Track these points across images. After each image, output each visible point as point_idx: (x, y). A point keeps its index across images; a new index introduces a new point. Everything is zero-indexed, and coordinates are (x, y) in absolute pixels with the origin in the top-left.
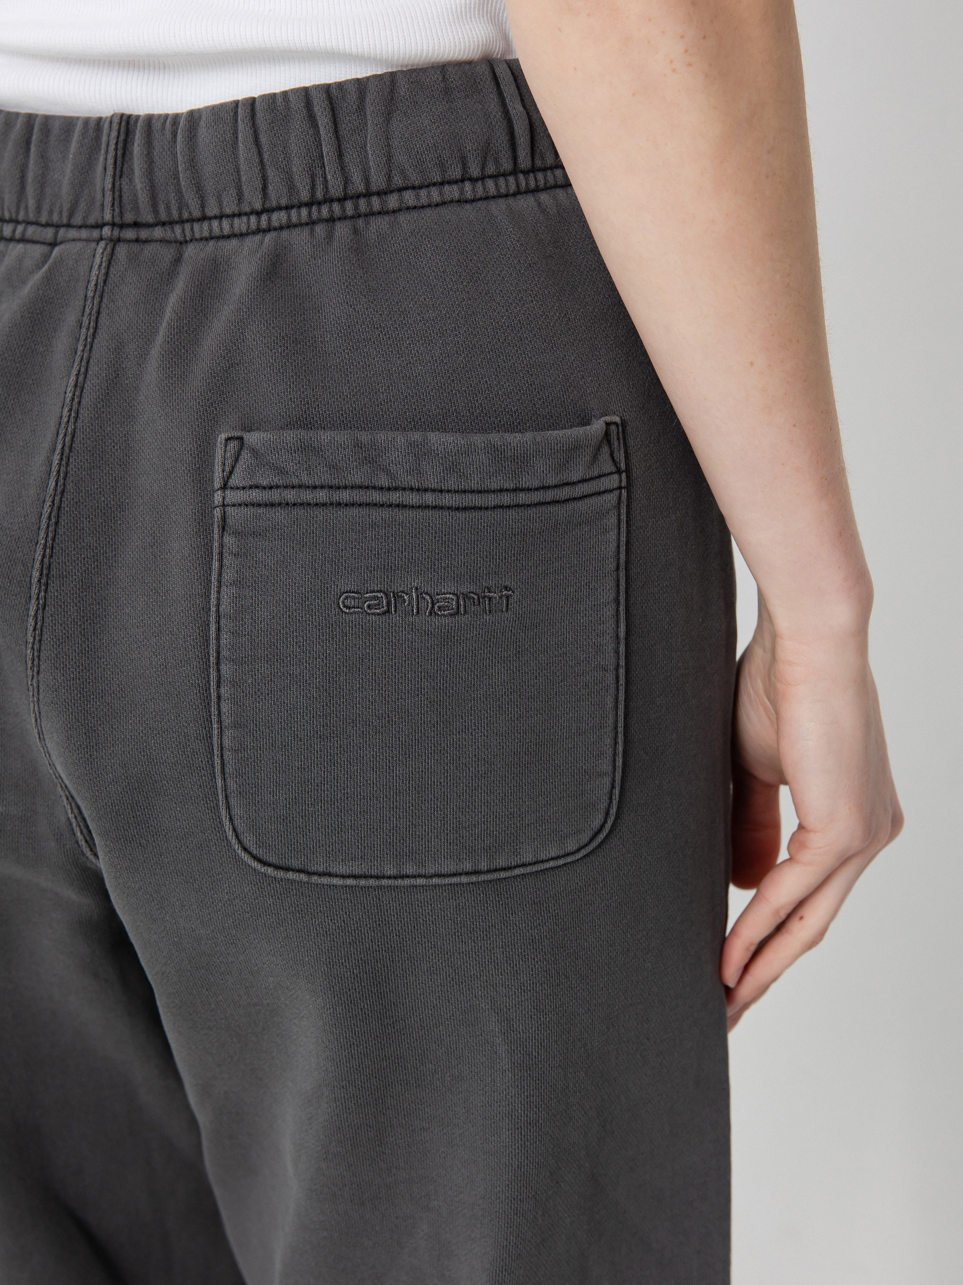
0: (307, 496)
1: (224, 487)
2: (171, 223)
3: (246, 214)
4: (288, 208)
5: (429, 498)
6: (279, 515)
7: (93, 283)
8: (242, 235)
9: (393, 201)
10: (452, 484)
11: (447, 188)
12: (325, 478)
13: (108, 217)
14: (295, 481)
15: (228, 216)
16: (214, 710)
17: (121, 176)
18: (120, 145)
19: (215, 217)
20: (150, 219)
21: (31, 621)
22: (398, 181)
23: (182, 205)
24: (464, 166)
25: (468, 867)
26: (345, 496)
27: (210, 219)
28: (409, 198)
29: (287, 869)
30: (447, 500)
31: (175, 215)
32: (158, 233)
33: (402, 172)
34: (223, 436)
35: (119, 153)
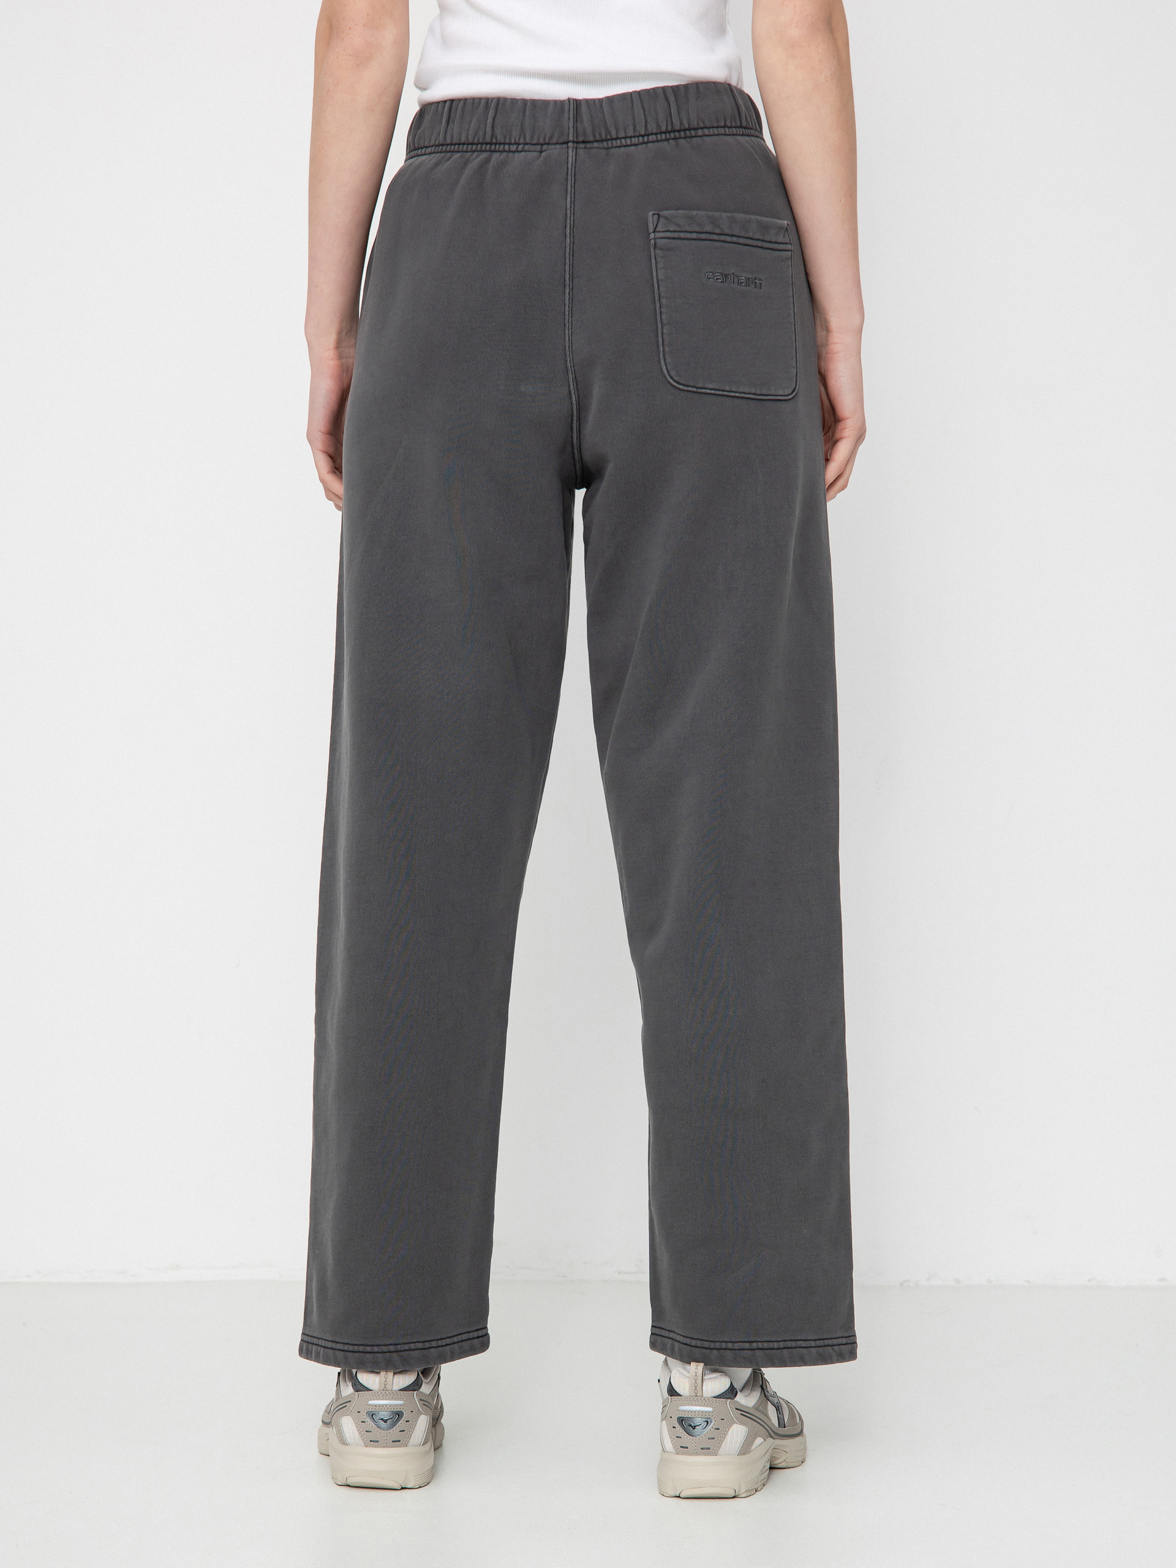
0: (688, 235)
1: (654, 232)
2: (602, 141)
3: (637, 136)
4: (656, 134)
5: (735, 239)
6: (679, 242)
7: (570, 163)
8: (635, 145)
9: (700, 132)
10: (743, 234)
11: (719, 129)
12: (697, 229)
13: (571, 138)
14: (684, 229)
15: (628, 137)
16: (658, 318)
17: (576, 122)
18: (575, 109)
19: (623, 138)
20: (592, 139)
21: (567, 295)
22: (702, 125)
23: (608, 132)
24: (725, 122)
25: (753, 391)
26: (703, 236)
27: (620, 138)
28: (706, 131)
29: (688, 386)
30: (741, 241)
31: (604, 137)
32: (596, 145)
33: (703, 121)
34: (651, 213)
35: (575, 113)
